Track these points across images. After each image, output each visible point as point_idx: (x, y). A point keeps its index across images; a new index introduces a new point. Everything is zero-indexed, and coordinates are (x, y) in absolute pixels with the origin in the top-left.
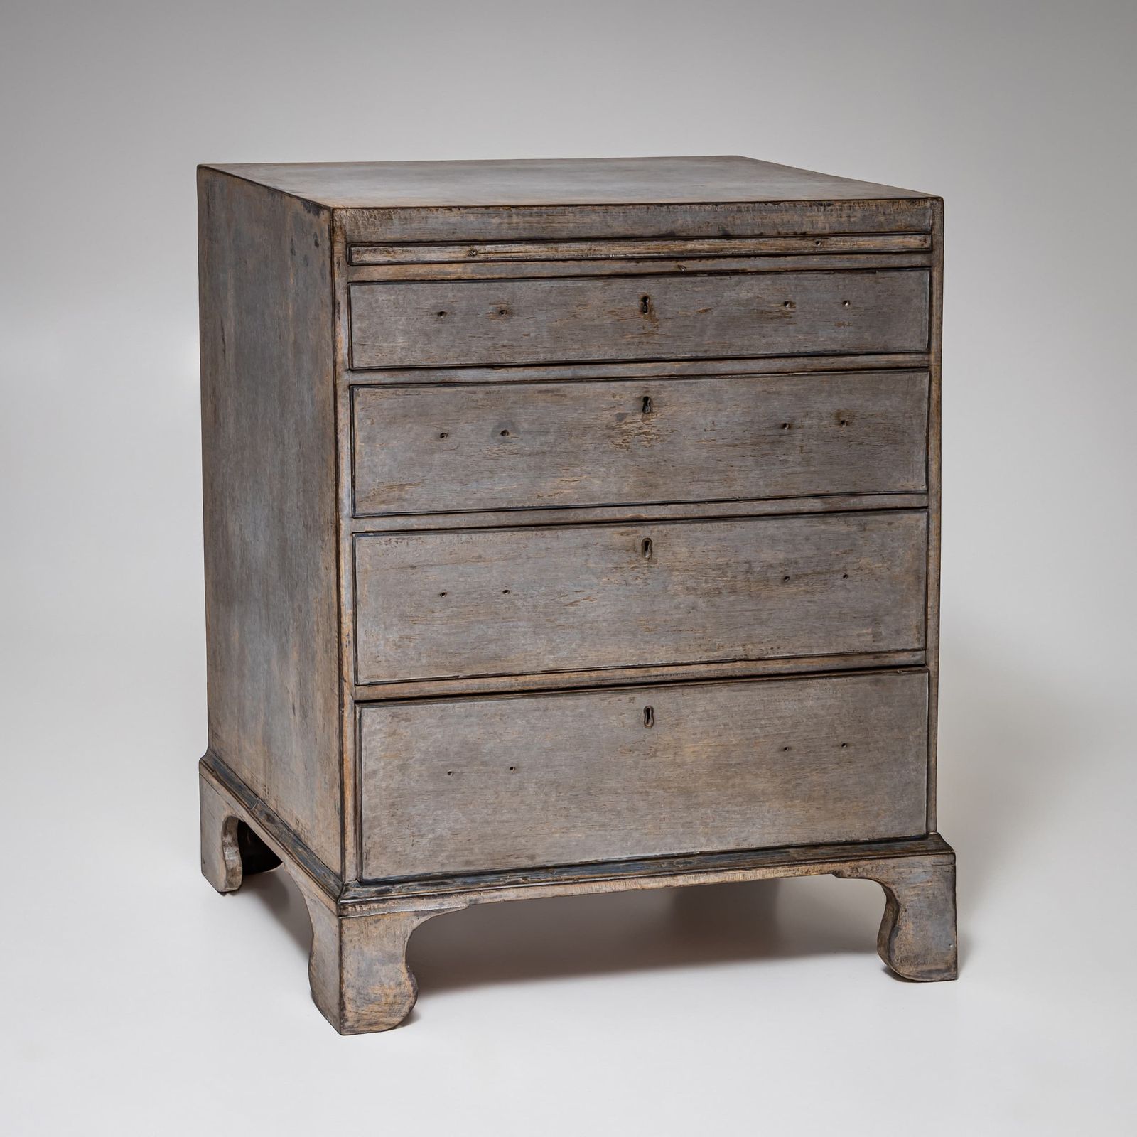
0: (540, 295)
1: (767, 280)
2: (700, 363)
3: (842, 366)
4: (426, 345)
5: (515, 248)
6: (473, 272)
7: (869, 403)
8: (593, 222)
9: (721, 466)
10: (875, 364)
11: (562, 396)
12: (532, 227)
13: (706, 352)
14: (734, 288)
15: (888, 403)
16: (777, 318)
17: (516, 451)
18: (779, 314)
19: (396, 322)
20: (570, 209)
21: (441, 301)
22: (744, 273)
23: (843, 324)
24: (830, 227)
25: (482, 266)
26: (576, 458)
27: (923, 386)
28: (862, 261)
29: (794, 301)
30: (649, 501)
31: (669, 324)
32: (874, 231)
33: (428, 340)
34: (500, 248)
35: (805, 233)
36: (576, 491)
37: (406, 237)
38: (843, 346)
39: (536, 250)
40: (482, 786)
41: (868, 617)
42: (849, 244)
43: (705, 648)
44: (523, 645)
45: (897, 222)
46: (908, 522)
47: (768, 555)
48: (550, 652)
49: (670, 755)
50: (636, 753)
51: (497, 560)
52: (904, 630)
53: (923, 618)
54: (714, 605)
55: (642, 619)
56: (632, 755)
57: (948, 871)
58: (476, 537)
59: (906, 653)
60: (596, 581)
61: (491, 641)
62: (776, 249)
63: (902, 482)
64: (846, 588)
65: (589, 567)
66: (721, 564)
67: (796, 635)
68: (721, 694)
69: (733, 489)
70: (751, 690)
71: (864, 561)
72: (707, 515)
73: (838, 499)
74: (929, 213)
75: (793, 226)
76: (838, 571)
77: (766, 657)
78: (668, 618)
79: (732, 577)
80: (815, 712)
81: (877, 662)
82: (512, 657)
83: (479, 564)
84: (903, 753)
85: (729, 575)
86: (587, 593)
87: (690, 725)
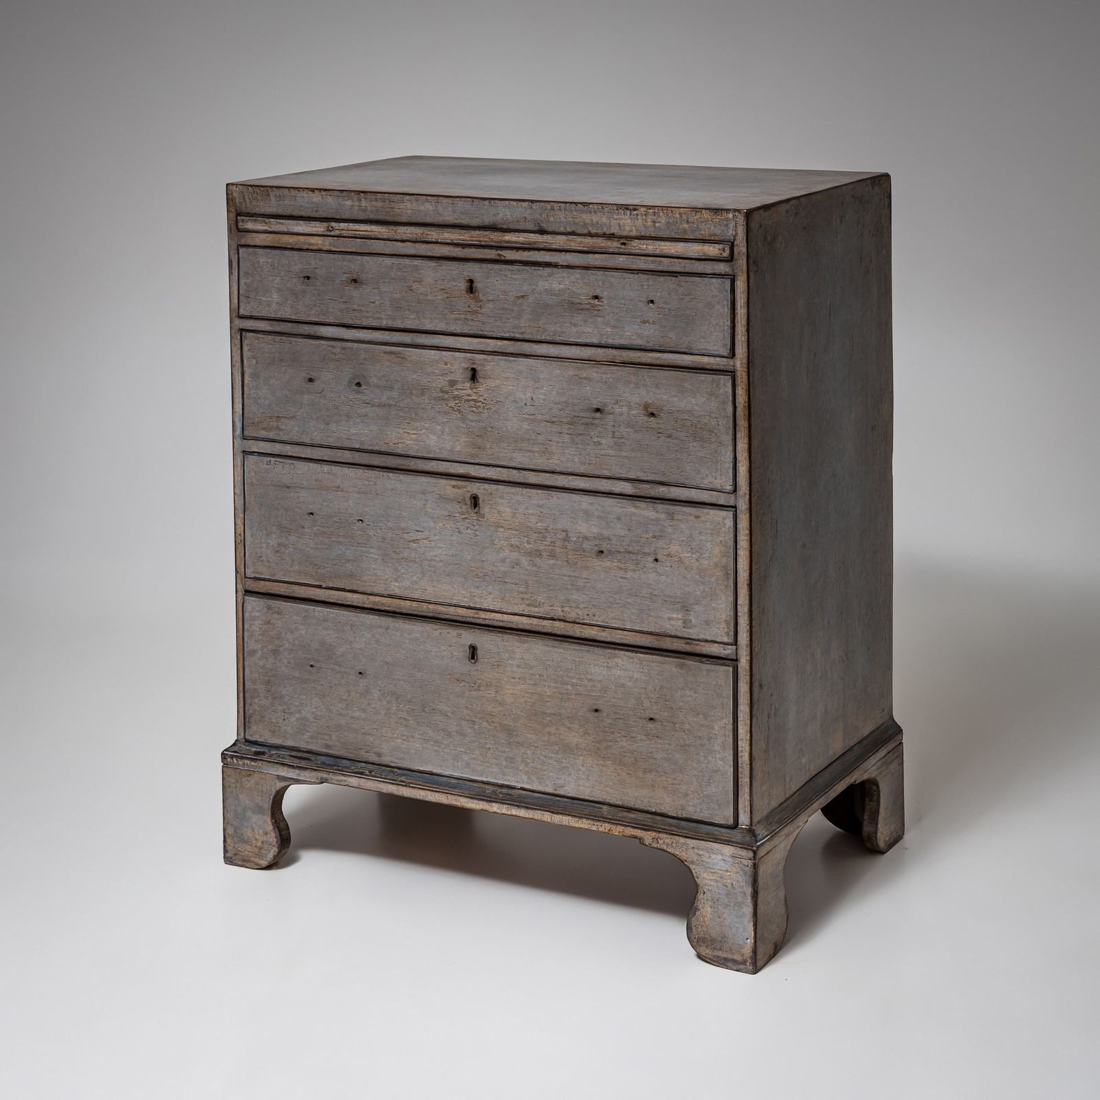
0: (383, 269)
1: (577, 274)
2: (519, 343)
3: (649, 361)
4: (294, 302)
5: (363, 227)
6: (330, 245)
7: (676, 399)
8: (427, 211)
9: (541, 438)
10: (680, 363)
11: (403, 358)
12: (377, 211)
13: (522, 333)
14: (548, 279)
15: (693, 401)
16: (587, 309)
17: (367, 402)
18: (588, 306)
19: (272, 281)
20: (408, 197)
21: (306, 267)
22: (556, 266)
23: (648, 322)
24: (637, 230)
25: (337, 240)
26: (416, 414)
27: (726, 389)
28: (666, 264)
29: (601, 296)
30: (476, 461)
31: (490, 305)
32: (679, 237)
33: (296, 298)
34: (352, 226)
35: (613, 234)
36: (416, 443)
37: (280, 212)
38: (648, 342)
39: (380, 230)
40: (336, 682)
41: (679, 602)
42: (652, 247)
43: (527, 603)
44: (374, 569)
45: (701, 230)
46: (715, 518)
47: (583, 528)
48: (396, 580)
49: (491, 693)
50: (463, 684)
51: (352, 492)
52: (714, 623)
53: (732, 613)
54: (536, 565)
55: (473, 565)
56: (460, 685)
57: (748, 866)
58: (336, 469)
59: (716, 645)
60: (433, 525)
61: (348, 561)
62: (584, 247)
63: (710, 479)
64: (656, 572)
65: (427, 511)
66: (541, 528)
67: (610, 607)
68: (536, 646)
69: (550, 461)
70: (564, 649)
71: (674, 548)
72: (527, 481)
73: (648, 486)
74: (732, 225)
75: (602, 226)
76: (649, 554)
77: (581, 622)
78: (495, 569)
79: (551, 543)
80: (623, 681)
81: (688, 648)
82: (365, 578)
83: (338, 493)
84: (709, 740)
85: (549, 540)
86: (426, 533)
87: (508, 669)
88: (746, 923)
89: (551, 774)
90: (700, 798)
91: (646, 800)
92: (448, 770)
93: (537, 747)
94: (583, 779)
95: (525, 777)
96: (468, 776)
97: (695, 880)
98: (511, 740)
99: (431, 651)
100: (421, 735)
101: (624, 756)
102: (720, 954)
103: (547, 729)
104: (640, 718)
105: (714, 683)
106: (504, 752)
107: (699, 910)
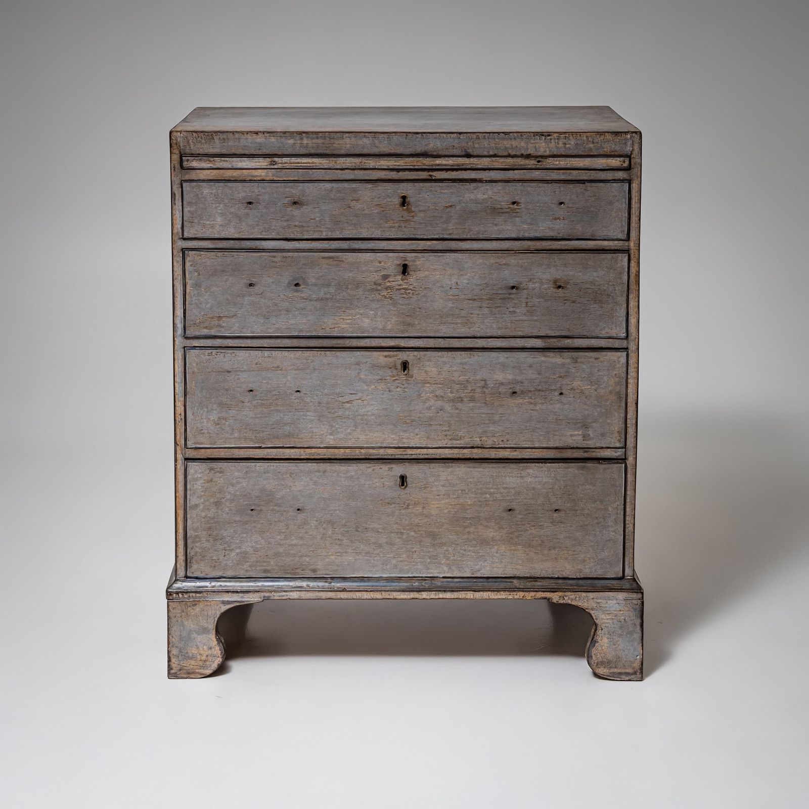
0: (323, 193)
1: (499, 186)
2: (446, 242)
3: (559, 247)
4: (238, 223)
5: (305, 160)
6: (273, 175)
7: (580, 274)
8: (366, 145)
9: (463, 313)
10: (584, 247)
11: (340, 261)
12: (318, 147)
13: (450, 234)
14: (473, 191)
15: (595, 274)
16: (506, 213)
17: (305, 297)
18: (508, 210)
19: (216, 208)
20: (347, 135)
21: (249, 195)
22: (481, 181)
23: (559, 218)
24: (550, 151)
25: (280, 172)
26: (351, 304)
27: (623, 264)
28: (574, 175)
29: (519, 201)
30: (407, 335)
31: (422, 214)
32: (586, 154)
33: (239, 220)
34: (293, 160)
35: (530, 155)
36: (351, 326)
37: (224, 151)
38: (559, 234)
39: (320, 162)
40: (276, 520)
41: (580, 423)
42: (564, 163)
43: (450, 438)
44: (311, 428)
45: (604, 148)
46: (612, 358)
47: (500, 376)
48: (331, 434)
49: (419, 509)
50: (393, 505)
51: (291, 370)
52: (608, 434)
53: (624, 426)
54: (458, 409)
55: (401, 415)
56: (391, 507)
57: (637, 604)
58: (275, 353)
59: (609, 450)
60: (366, 387)
61: (286, 424)
62: (505, 165)
63: (607, 330)
64: (562, 402)
65: (360, 378)
66: (463, 380)
67: (521, 433)
68: (459, 469)
69: (472, 329)
70: (483, 468)
71: (576, 384)
72: (451, 346)
73: (555, 340)
74: (630, 143)
75: (520, 149)
76: (555, 390)
77: (497, 446)
78: (421, 415)
79: (472, 390)
80: (533, 486)
81: (586, 455)
82: (302, 436)
83: (278, 372)
84: (603, 519)
85: (470, 389)
86: (360, 394)
87: (434, 489)
88: (636, 644)
89: (469, 563)
90: (596, 561)
91: (550, 570)
92: (377, 573)
93: (457, 544)
94: (497, 563)
95: (446, 569)
96: (395, 575)
97: (595, 622)
98: (436, 542)
99: (365, 484)
100: (354, 549)
101: (533, 540)
102: (615, 670)
103: (467, 530)
104: (547, 511)
105: (609, 477)
106: (429, 552)
107: (598, 642)
